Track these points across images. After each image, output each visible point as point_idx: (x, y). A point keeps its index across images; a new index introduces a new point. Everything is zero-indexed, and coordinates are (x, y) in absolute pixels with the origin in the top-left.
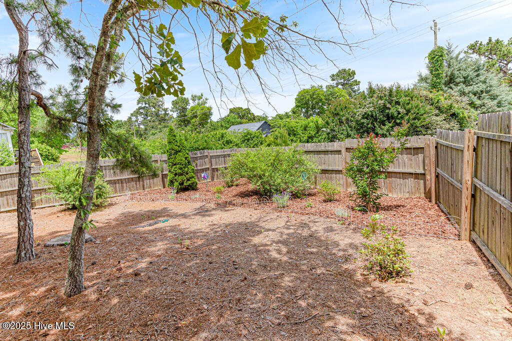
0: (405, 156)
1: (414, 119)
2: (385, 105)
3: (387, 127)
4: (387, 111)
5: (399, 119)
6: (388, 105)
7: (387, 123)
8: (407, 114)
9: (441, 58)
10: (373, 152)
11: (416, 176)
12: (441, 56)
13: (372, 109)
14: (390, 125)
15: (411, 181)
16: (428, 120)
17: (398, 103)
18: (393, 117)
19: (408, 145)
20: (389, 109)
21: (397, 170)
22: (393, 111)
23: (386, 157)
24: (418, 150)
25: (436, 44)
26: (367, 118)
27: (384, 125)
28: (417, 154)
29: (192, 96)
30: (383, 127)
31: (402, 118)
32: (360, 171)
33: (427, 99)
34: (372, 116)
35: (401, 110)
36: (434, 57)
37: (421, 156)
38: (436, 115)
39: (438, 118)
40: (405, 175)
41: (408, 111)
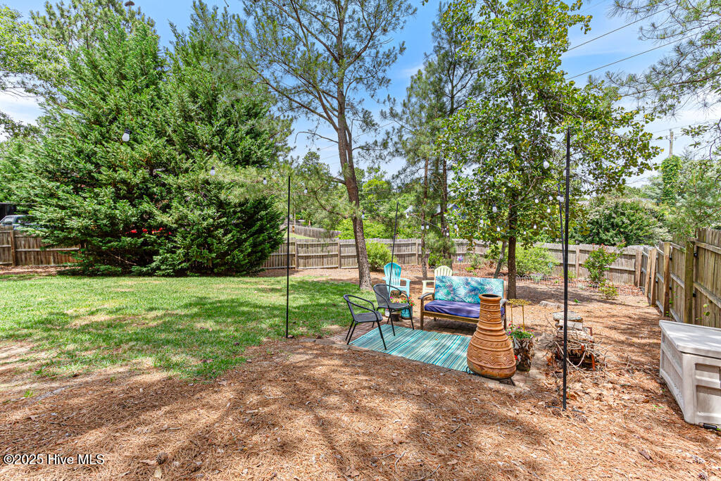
0: (623, 259)
1: (638, 229)
2: (610, 215)
3: (610, 234)
4: (612, 220)
5: (623, 228)
6: (614, 215)
7: (611, 230)
8: (631, 225)
9: (675, 168)
10: (603, 254)
11: (630, 272)
12: (676, 165)
13: (598, 217)
14: (614, 232)
15: (626, 276)
16: (651, 231)
17: (623, 214)
18: (617, 226)
19: (625, 253)
20: (614, 218)
21: (617, 268)
22: (617, 220)
23: (611, 258)
24: (632, 257)
25: (671, 153)
26: (592, 224)
27: (608, 232)
28: (631, 259)
29: (368, 168)
30: (607, 233)
31: (626, 227)
32: (593, 265)
33: (653, 212)
34: (597, 222)
35: (626, 221)
36: (668, 166)
37: (633, 260)
38: (661, 227)
39: (661, 230)
40: (622, 271)
41: (632, 222)
